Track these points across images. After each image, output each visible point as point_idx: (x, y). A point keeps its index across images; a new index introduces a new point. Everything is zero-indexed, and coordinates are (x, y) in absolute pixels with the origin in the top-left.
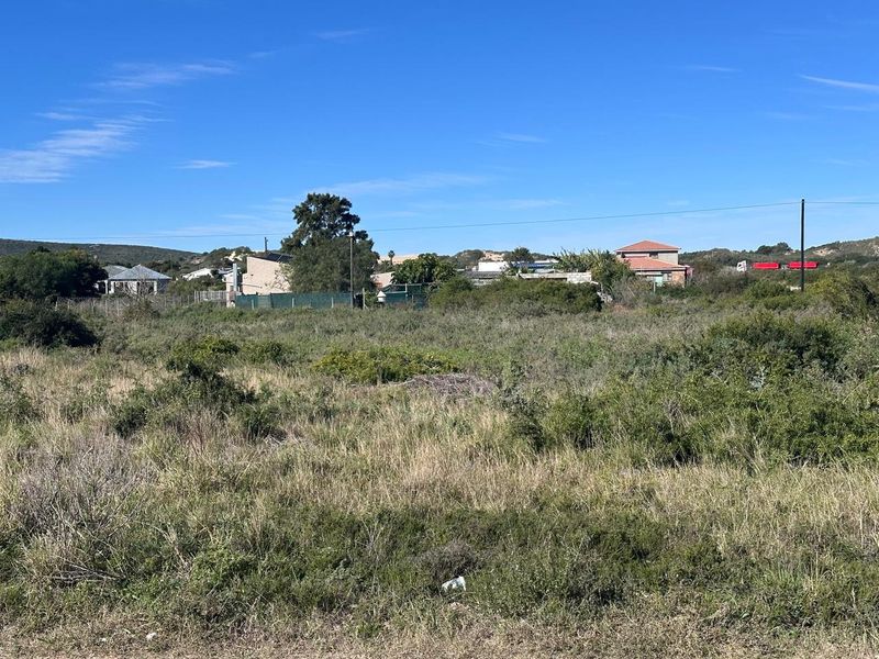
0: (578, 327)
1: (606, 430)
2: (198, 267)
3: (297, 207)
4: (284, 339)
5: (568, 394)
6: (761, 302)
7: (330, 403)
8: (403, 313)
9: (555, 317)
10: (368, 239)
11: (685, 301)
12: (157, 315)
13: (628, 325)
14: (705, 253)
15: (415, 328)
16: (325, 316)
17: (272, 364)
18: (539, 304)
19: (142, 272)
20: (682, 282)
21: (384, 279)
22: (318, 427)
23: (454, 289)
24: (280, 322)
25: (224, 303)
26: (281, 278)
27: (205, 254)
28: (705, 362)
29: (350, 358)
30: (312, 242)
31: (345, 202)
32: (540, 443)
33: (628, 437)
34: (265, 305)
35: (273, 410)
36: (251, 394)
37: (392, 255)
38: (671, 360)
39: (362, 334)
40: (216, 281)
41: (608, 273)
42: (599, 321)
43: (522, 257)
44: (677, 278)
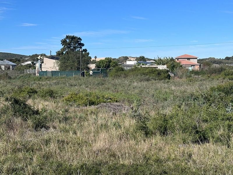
0: (161, 85)
1: (173, 129)
2: (27, 61)
3: (62, 40)
4: (54, 88)
5: (158, 113)
6: (227, 77)
7: (68, 115)
8: (99, 79)
9: (154, 81)
10: (87, 52)
11: (200, 76)
12: (10, 78)
13: (180, 85)
14: (206, 59)
15: (103, 84)
16: (71, 79)
17: (50, 98)
18: (148, 76)
19: (7, 62)
20: (199, 69)
21: (93, 66)
22: (62, 125)
23: (117, 70)
24: (54, 81)
25: (35, 74)
26: (55, 65)
27: (30, 56)
28: (209, 100)
29: (78, 96)
30: (67, 53)
31: (80, 39)
32: (148, 134)
33: (181, 132)
34: (49, 75)
35: (46, 118)
36: (38, 111)
37: (96, 58)
38: (196, 99)
39: (83, 86)
40: (33, 66)
41: (172, 66)
42: (169, 83)
44: (197, 68)
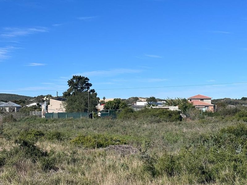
0: (172, 127)
1: (179, 170)
2: (32, 102)
3: (69, 80)
4: (61, 130)
5: (166, 154)
6: (242, 119)
7: (76, 157)
8: (107, 121)
9: (164, 123)
10: (95, 92)
11: (213, 118)
12: (15, 120)
13: (191, 127)
14: (222, 99)
15: (112, 126)
16: (78, 121)
17: (56, 140)
18: (158, 118)
19: (11, 104)
20: (212, 110)
21: (101, 107)
22: (70, 166)
23: (127, 112)
24: (61, 123)
25: (41, 116)
26: (62, 107)
27: (35, 97)
28: (219, 142)
29: (86, 138)
30: (74, 94)
31: (87, 79)
32: (154, 174)
33: (187, 172)
34: (56, 117)
35: (54, 159)
36: (46, 153)
37: (104, 98)
38: (206, 141)
39: (91, 129)
40: (38, 108)
41: (184, 106)
42: (181, 125)
43: (152, 100)
44: (211, 109)
